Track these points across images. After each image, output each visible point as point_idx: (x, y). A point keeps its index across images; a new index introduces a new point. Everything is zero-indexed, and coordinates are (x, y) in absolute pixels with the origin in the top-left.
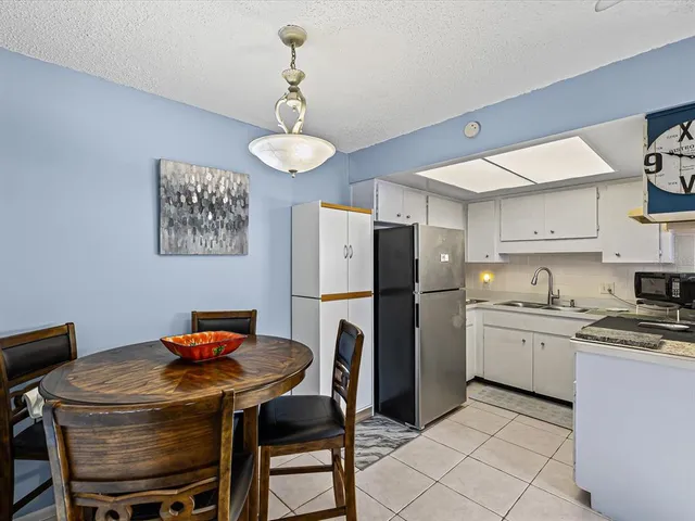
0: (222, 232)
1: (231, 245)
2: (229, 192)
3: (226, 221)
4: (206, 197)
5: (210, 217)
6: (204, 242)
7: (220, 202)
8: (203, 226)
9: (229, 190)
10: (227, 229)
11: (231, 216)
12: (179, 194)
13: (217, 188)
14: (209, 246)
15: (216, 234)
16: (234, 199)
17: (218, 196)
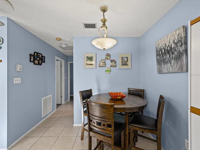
0: (173, 61)
1: (177, 68)
2: (174, 42)
3: (174, 56)
4: (166, 49)
5: (168, 56)
6: (167, 68)
7: (171, 48)
8: (166, 61)
9: (174, 40)
10: (175, 60)
11: (176, 53)
12: (159, 51)
13: (170, 42)
14: (168, 69)
15: (171, 63)
16: (176, 44)
17: (170, 46)
